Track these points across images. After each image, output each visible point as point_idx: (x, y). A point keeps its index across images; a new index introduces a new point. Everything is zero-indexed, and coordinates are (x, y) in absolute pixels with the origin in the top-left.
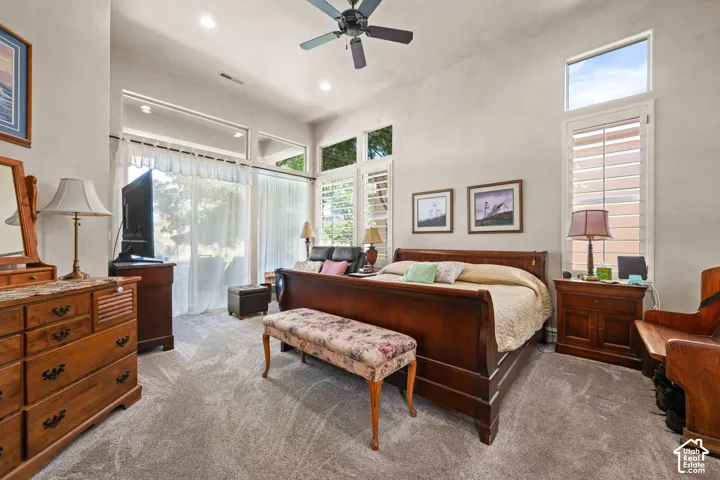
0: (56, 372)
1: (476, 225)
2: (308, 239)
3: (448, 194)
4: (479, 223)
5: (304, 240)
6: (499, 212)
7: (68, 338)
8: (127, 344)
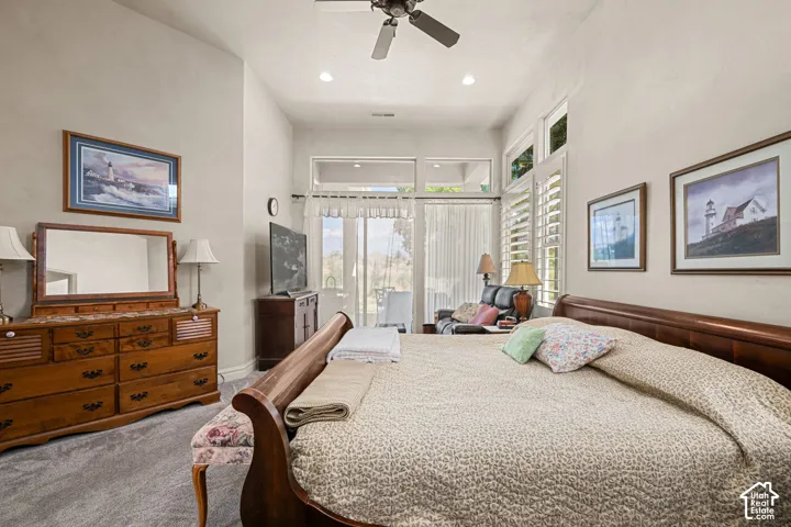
0: (140, 367)
1: (688, 256)
2: (486, 276)
3: (636, 195)
4: (692, 251)
5: (482, 276)
6: (739, 222)
7: (150, 347)
8: (205, 359)
